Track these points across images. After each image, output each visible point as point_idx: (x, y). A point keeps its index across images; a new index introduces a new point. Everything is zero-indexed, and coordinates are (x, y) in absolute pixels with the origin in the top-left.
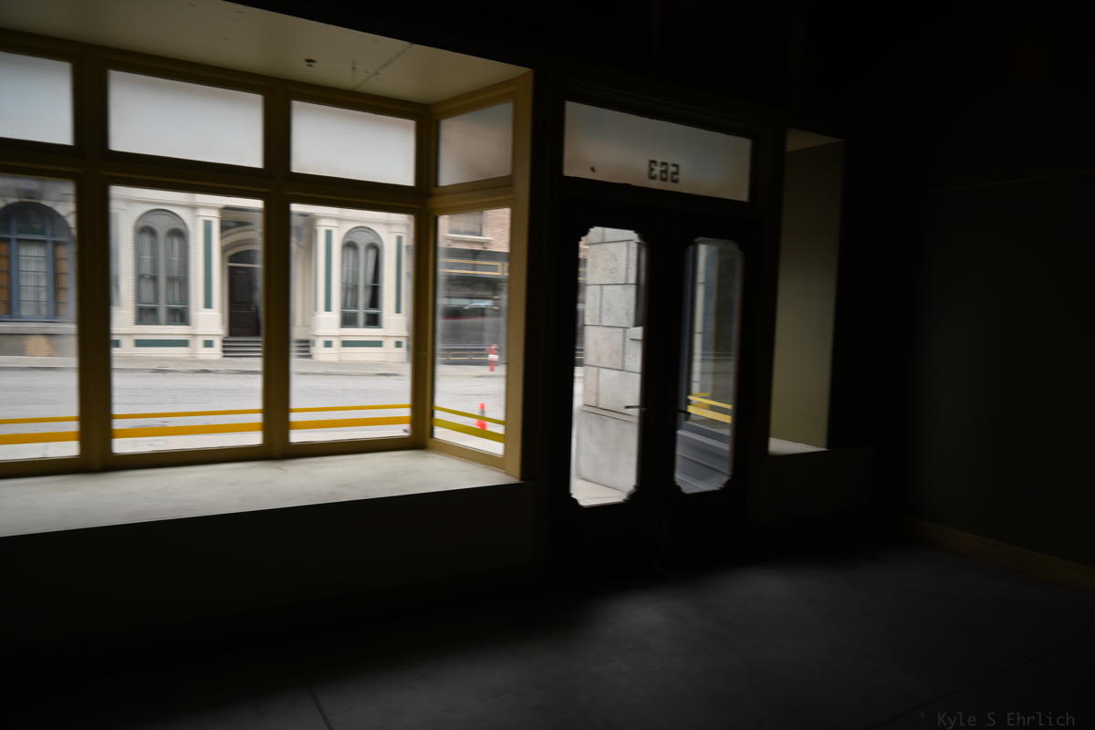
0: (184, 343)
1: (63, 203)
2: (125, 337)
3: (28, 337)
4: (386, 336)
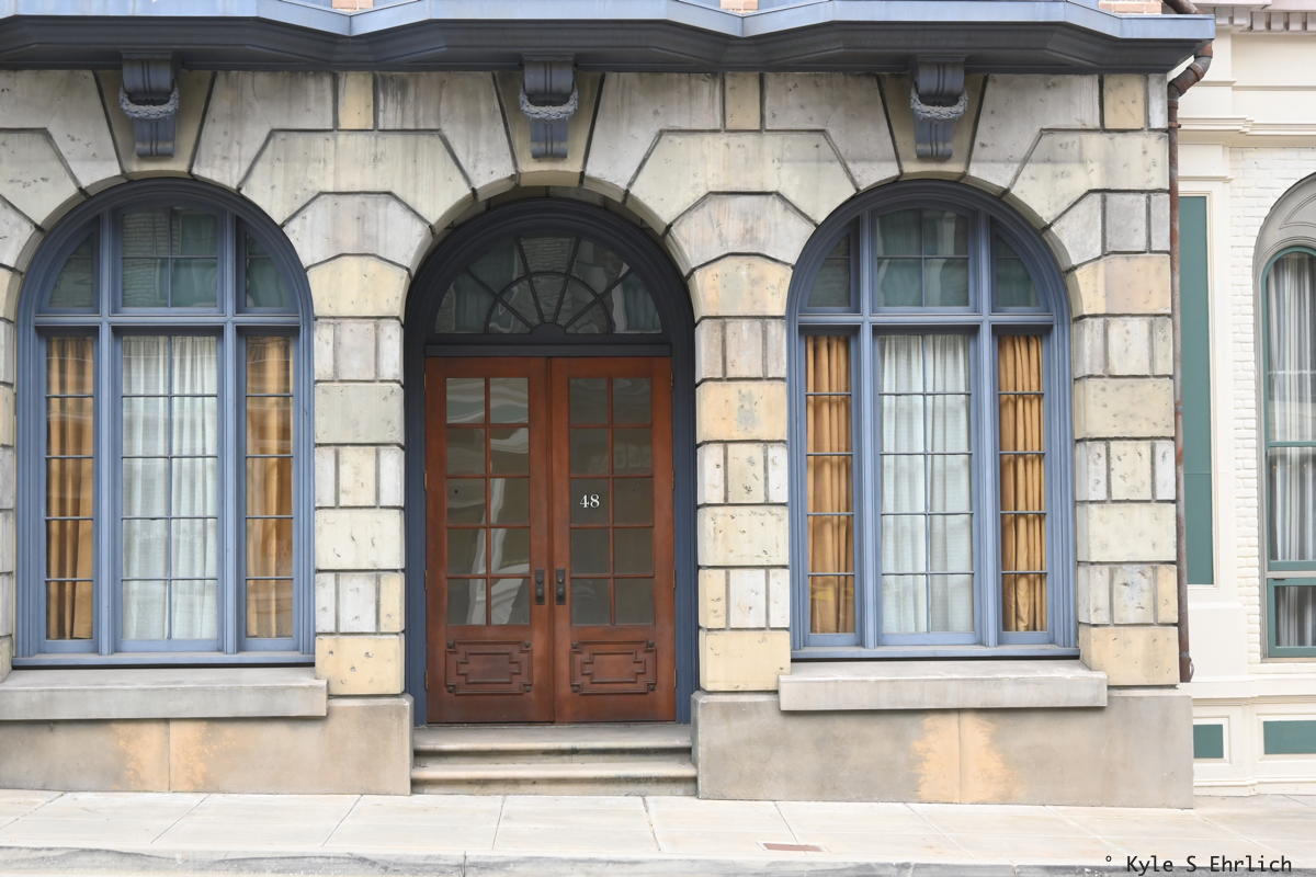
1: (1048, 167)
2: (1236, 713)
3: (928, 721)
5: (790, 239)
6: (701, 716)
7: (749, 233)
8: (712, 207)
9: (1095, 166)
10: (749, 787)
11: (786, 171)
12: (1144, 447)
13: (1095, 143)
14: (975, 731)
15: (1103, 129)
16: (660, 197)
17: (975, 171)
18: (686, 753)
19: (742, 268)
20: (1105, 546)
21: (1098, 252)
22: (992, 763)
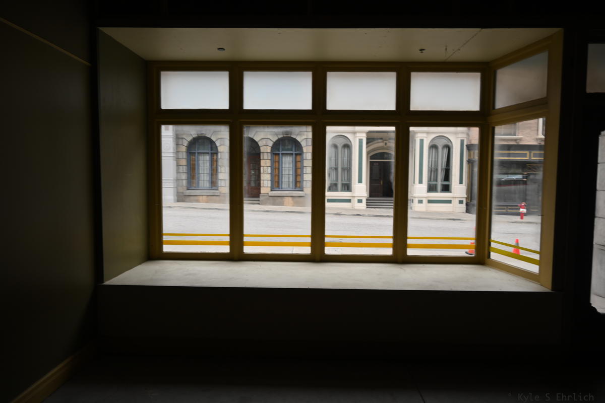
0: (349, 201)
1: (300, 136)
3: (285, 197)
4: (453, 197)
5: (271, 144)
6: (260, 196)
7: (266, 143)
8: (262, 140)
9: (305, 136)
10: (265, 204)
11: (270, 136)
14: (290, 198)
15: (306, 131)
16: (257, 139)
17: (292, 136)
18: (259, 200)
19: (266, 147)
20: (305, 178)
21: (305, 145)
22: (292, 202)
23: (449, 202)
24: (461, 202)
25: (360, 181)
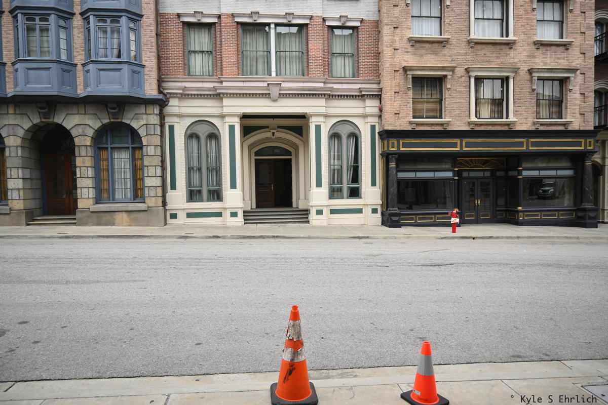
0: (219, 215)
1: (136, 121)
2: (180, 211)
3: (116, 213)
4: (364, 205)
5: (91, 133)
6: (78, 213)
7: (83, 131)
8: (76, 127)
9: (145, 120)
10: (85, 224)
11: (90, 121)
12: (154, 167)
13: (145, 116)
14: (125, 215)
15: (146, 114)
16: (68, 124)
17: (123, 121)
18: (75, 219)
19: (82, 138)
20: (147, 184)
21: (145, 134)
22: (128, 220)
23: (360, 211)
24: (374, 211)
25: (233, 186)
